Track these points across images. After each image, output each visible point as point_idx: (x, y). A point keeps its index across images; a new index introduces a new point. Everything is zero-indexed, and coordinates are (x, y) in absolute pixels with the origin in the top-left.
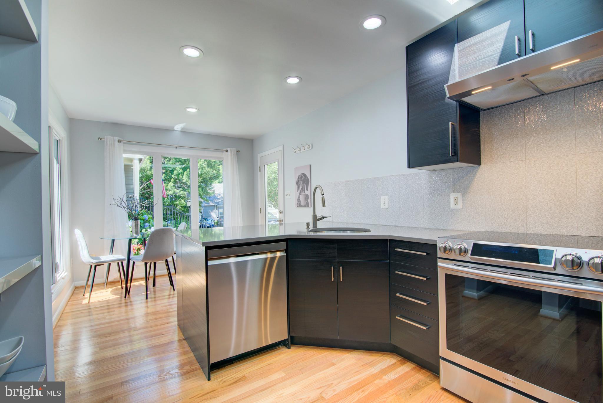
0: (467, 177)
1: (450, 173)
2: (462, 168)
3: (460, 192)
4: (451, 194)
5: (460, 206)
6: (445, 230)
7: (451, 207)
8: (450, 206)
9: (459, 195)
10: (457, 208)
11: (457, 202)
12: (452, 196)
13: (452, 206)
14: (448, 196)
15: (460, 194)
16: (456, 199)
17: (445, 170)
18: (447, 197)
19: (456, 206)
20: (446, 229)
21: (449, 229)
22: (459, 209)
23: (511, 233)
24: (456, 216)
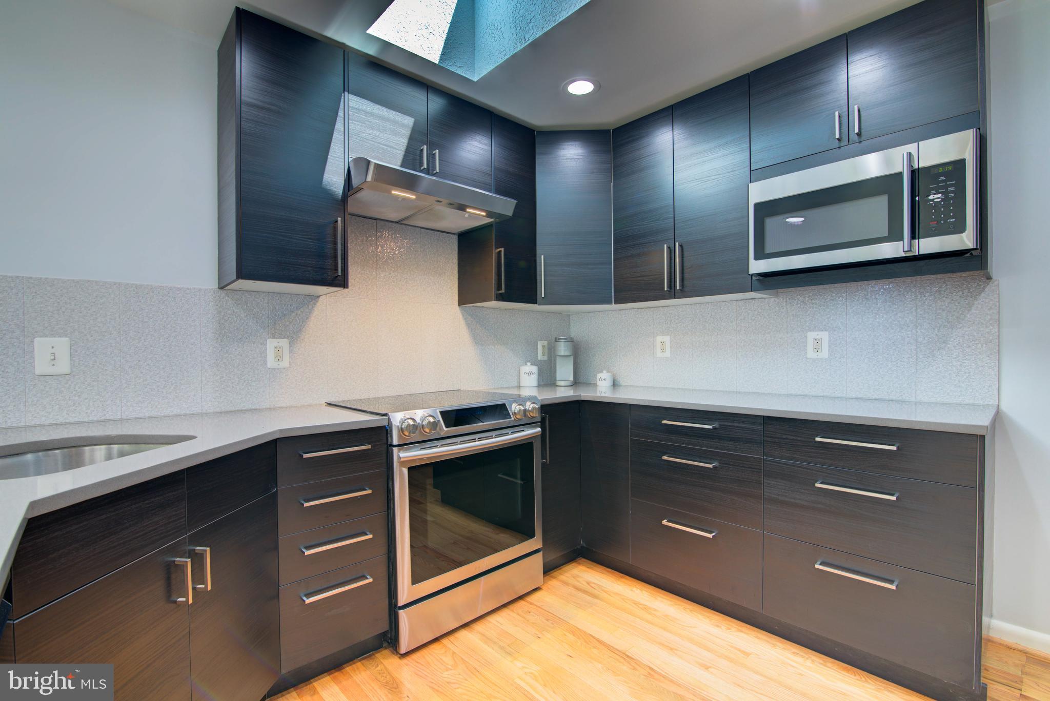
0: (299, 312)
1: (266, 301)
2: (289, 296)
3: (284, 338)
4: (268, 340)
5: (285, 363)
6: (256, 410)
7: (269, 365)
8: (266, 364)
9: (284, 343)
10: (280, 367)
11: (281, 356)
12: (272, 344)
13: (271, 362)
14: (261, 344)
15: (286, 341)
16: (278, 349)
17: (256, 293)
18: (260, 346)
19: (279, 362)
20: (258, 407)
21: (264, 407)
22: (284, 368)
23: (361, 399)
24: (278, 381)
